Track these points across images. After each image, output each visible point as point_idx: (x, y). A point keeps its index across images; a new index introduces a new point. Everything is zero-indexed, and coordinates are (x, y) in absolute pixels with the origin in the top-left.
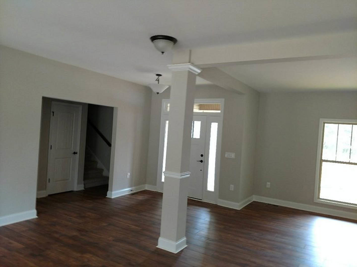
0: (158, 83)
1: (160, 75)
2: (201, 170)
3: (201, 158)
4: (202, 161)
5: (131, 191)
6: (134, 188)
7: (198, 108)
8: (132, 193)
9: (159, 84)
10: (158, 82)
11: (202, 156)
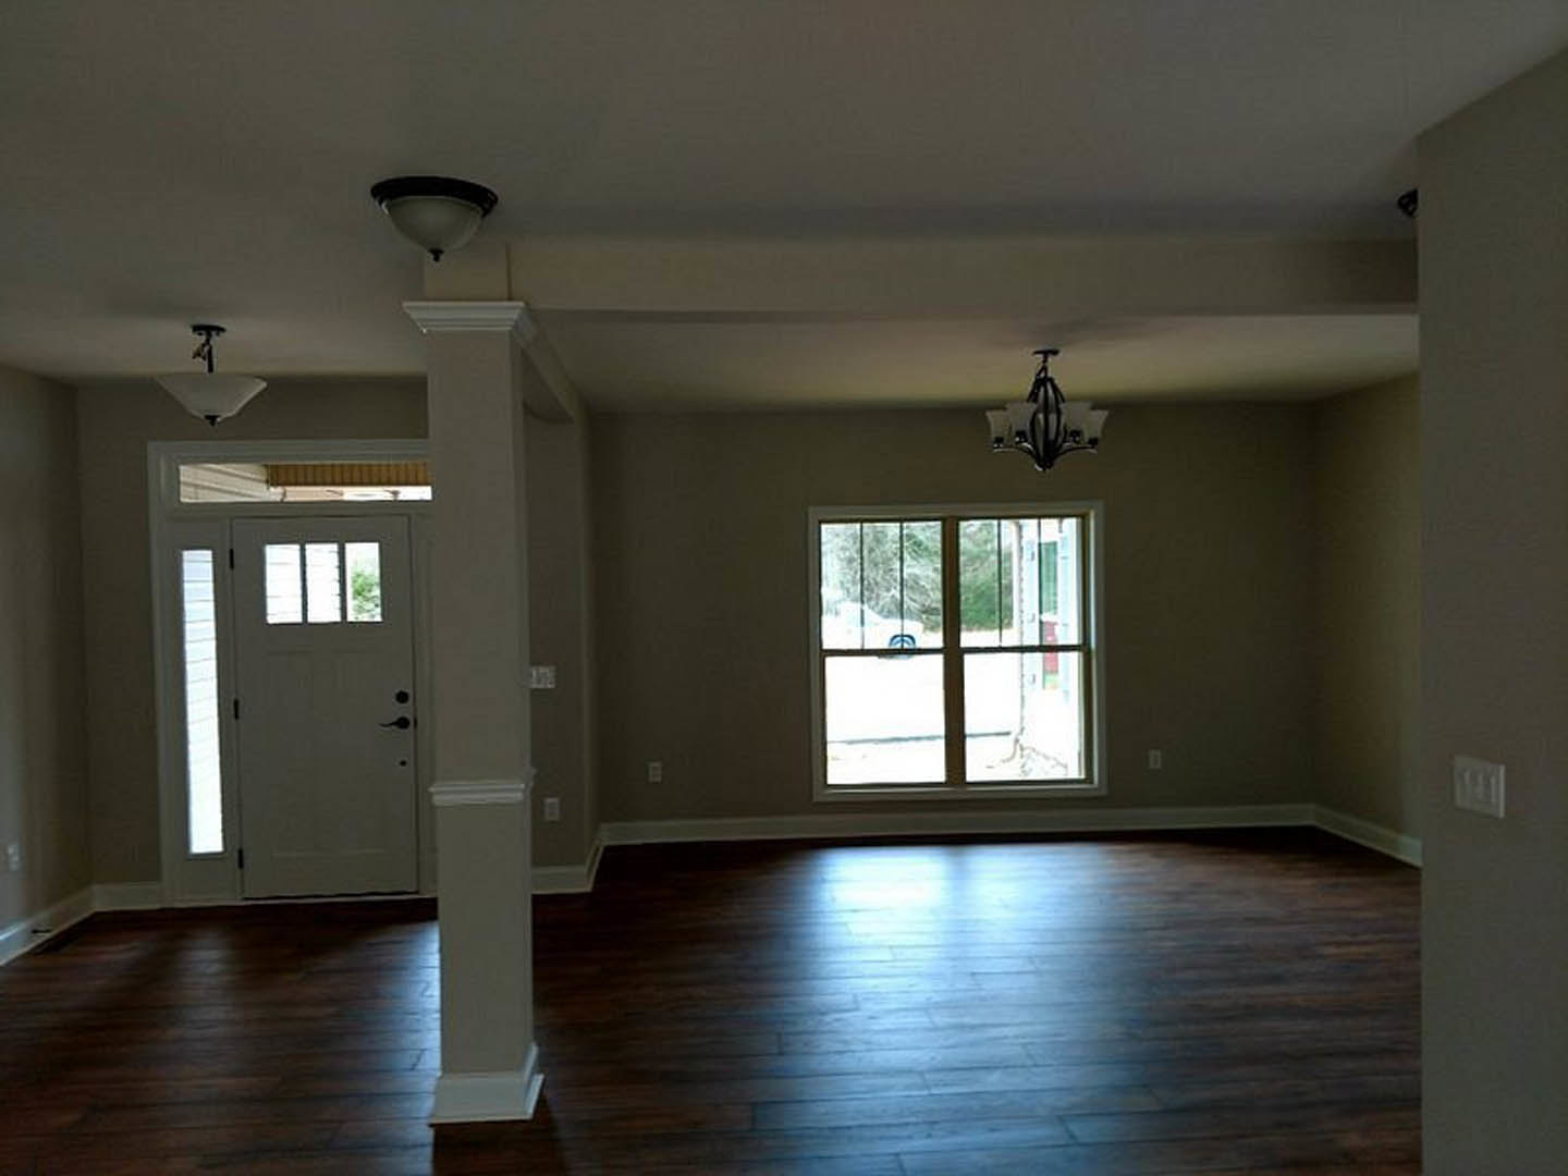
0: (211, 369)
1: (220, 330)
2: (403, 763)
3: (405, 710)
4: (402, 723)
5: (35, 932)
6: (43, 916)
7: (264, 478)
8: (39, 946)
9: (214, 373)
10: (206, 363)
11: (402, 697)
